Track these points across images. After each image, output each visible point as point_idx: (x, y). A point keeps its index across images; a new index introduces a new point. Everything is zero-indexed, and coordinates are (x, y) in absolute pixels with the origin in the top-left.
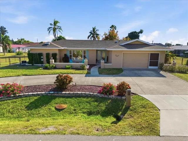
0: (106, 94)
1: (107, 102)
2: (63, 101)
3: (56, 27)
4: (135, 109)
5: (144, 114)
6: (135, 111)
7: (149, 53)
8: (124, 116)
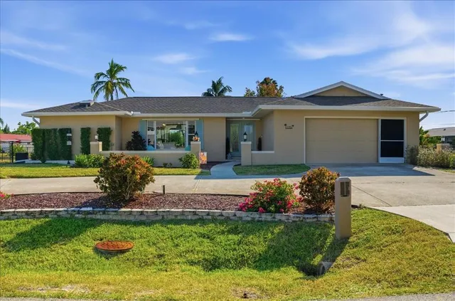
0: (266, 211)
1: (272, 233)
2: (121, 233)
3: (115, 81)
4: (368, 240)
5: (401, 246)
6: (367, 245)
7: (378, 119)
8: (334, 261)
